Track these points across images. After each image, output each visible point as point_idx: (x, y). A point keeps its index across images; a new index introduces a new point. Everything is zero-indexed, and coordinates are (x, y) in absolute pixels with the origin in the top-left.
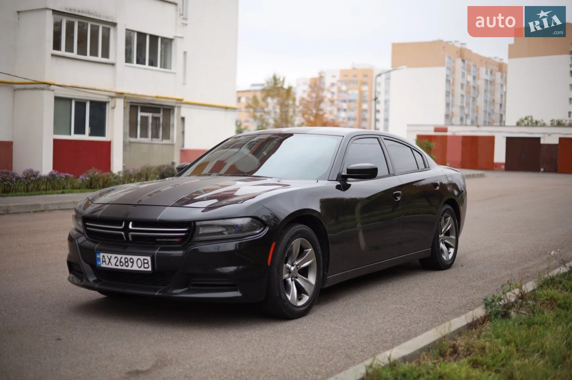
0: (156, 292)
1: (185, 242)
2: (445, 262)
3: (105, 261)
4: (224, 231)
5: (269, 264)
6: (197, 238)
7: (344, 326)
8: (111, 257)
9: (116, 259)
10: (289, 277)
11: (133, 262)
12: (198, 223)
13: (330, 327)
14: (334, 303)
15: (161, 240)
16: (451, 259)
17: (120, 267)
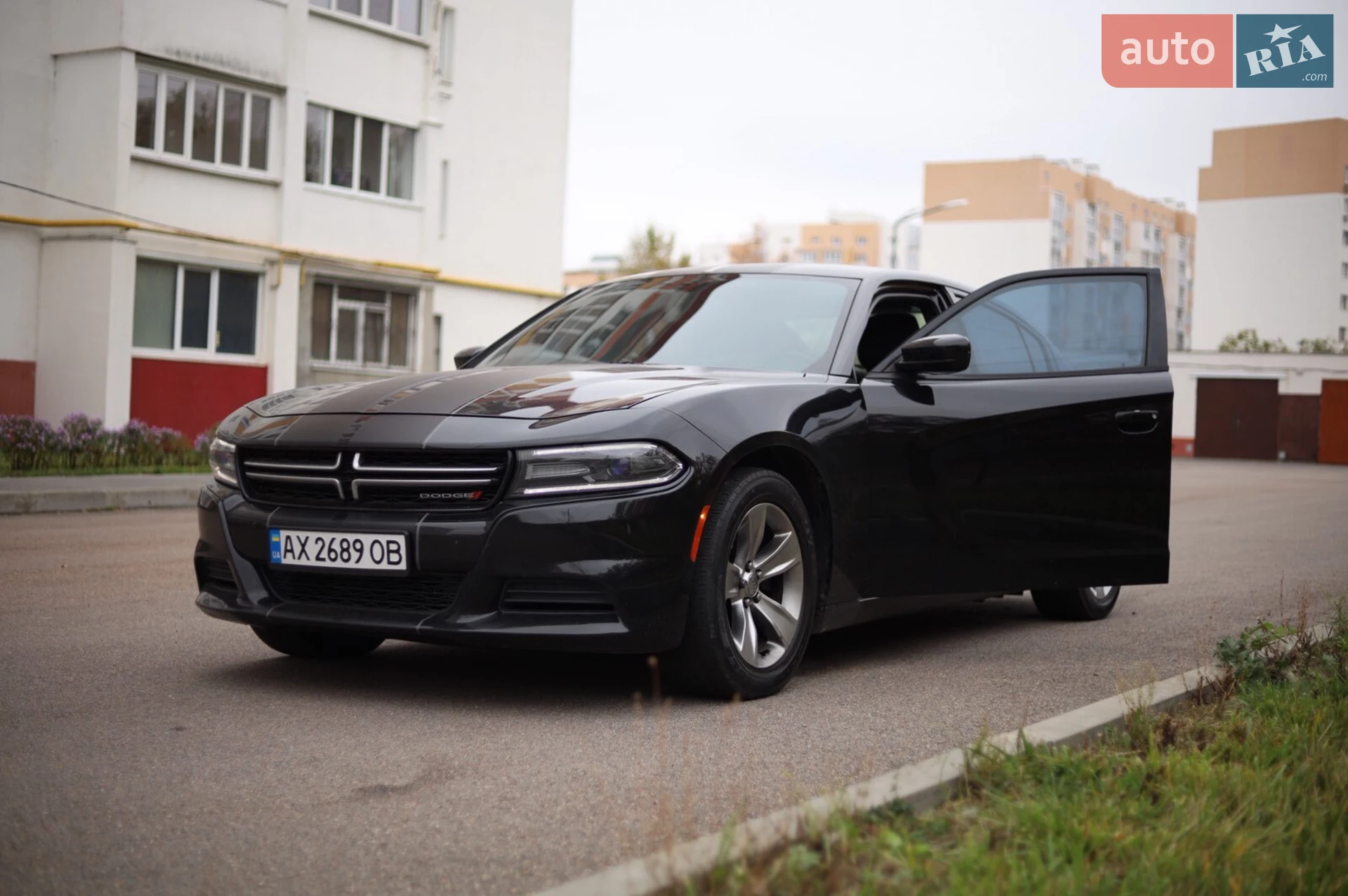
0: (417, 624)
1: (490, 502)
2: (1096, 600)
3: (291, 551)
4: (586, 475)
5: (694, 557)
6: (515, 492)
7: (874, 714)
8: (307, 538)
9: (320, 543)
10: (737, 599)
11: (361, 551)
12: (522, 455)
13: (840, 716)
14: (840, 674)
15: (432, 496)
16: (1108, 595)
17: (328, 564)
